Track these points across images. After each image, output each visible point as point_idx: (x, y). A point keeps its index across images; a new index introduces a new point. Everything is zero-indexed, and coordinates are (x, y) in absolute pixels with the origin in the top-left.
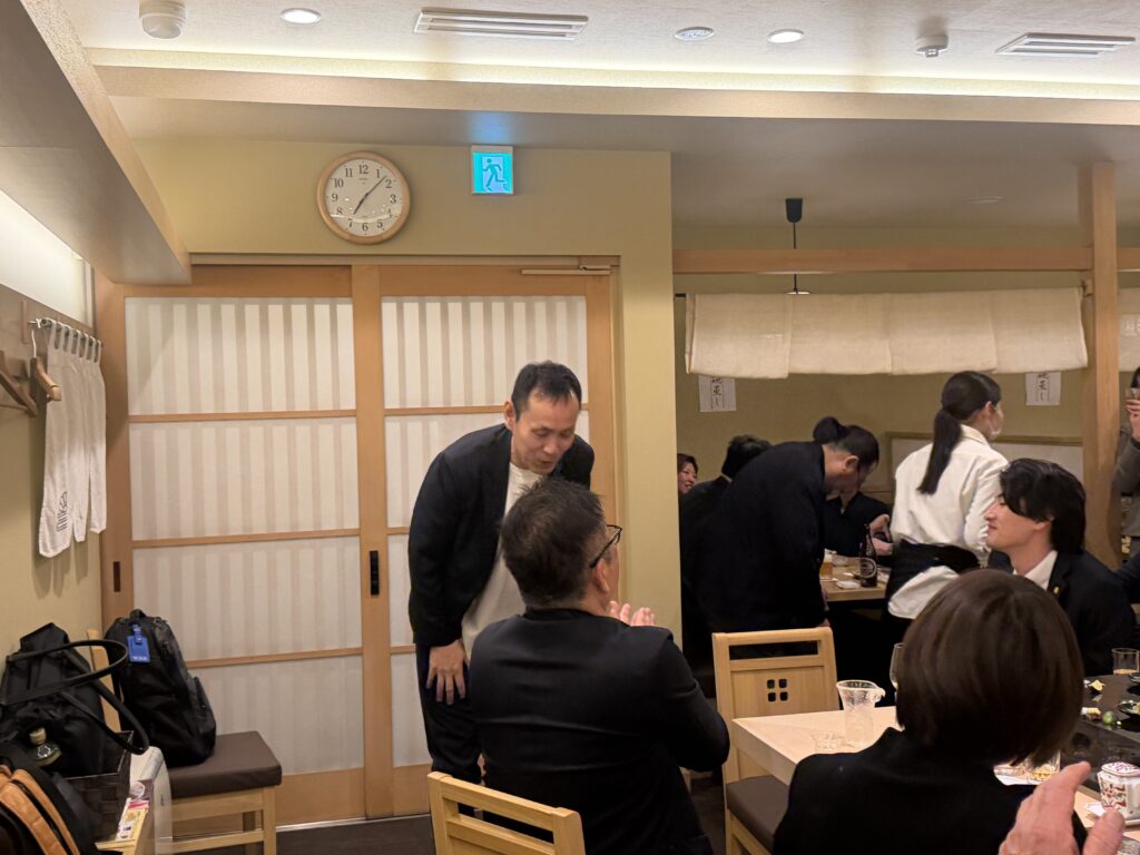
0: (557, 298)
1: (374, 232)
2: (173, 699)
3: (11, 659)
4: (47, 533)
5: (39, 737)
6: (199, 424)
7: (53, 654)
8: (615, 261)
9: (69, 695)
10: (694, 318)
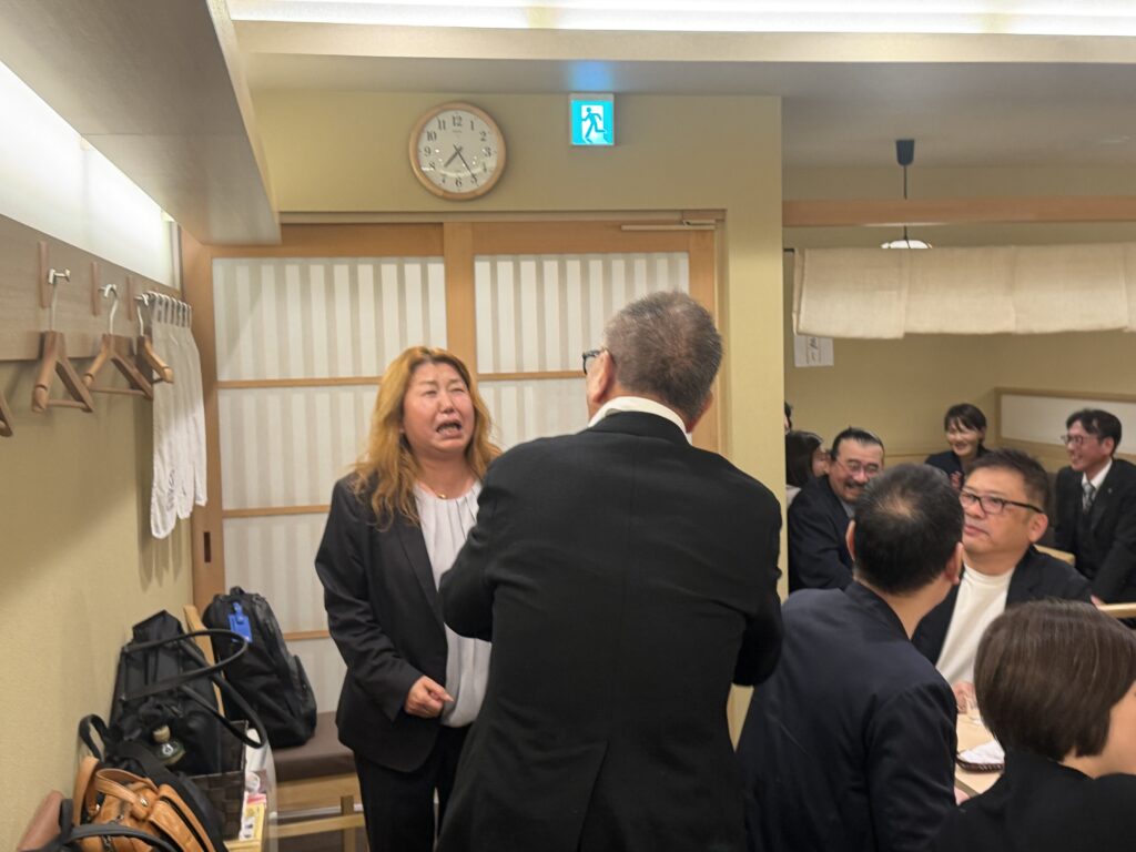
0: (656, 255)
1: (468, 188)
2: (274, 679)
3: (127, 650)
4: (158, 514)
5: (161, 736)
6: (288, 390)
7: (170, 645)
8: (720, 216)
9: (188, 689)
10: (803, 275)
